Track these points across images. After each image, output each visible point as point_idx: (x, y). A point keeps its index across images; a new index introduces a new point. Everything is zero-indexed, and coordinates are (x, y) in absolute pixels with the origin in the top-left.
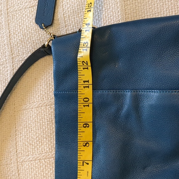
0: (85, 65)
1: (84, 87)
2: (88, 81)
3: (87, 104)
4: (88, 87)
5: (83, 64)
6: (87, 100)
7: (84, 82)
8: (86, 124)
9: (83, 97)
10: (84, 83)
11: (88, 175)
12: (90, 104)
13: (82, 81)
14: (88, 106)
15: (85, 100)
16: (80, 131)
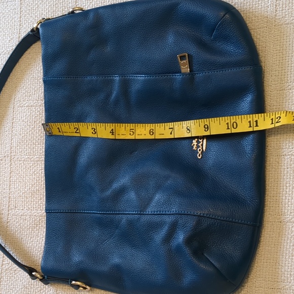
0: (277, 120)
1: (250, 122)
2: (257, 126)
3: (230, 128)
4: (250, 127)
5: (277, 118)
6: (235, 126)
7: (256, 121)
8: (208, 128)
9: (238, 122)
10: (254, 120)
11: (161, 134)
12: (230, 130)
13: (257, 119)
14: (228, 128)
15: (235, 124)
16: (200, 122)
